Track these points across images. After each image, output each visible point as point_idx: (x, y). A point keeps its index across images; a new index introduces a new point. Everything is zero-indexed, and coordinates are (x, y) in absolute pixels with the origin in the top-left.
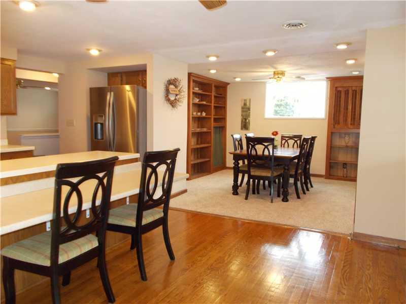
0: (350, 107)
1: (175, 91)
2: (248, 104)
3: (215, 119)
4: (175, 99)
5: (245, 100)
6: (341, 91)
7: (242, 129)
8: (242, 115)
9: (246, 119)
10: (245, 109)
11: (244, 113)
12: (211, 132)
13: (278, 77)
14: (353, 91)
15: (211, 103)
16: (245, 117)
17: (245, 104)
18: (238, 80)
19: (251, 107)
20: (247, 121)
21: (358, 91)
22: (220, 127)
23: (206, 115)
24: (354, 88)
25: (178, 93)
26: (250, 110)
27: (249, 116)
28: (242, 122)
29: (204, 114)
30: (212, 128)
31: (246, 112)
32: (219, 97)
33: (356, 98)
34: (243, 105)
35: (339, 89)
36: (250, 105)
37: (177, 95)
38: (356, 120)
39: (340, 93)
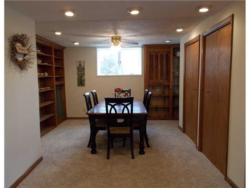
0: (159, 67)
1: (23, 50)
2: (82, 65)
3: (56, 78)
4: (24, 60)
5: (79, 62)
6: (153, 55)
7: (78, 85)
8: (78, 74)
9: (81, 78)
10: (80, 69)
11: (80, 73)
12: (54, 90)
13: (116, 42)
14: (161, 55)
15: (53, 64)
16: (81, 76)
17: (80, 65)
18: (77, 44)
19: (85, 67)
20: (83, 79)
21: (164, 55)
22: (59, 85)
23: (48, 75)
24: (161, 53)
25: (26, 52)
26: (84, 70)
27: (84, 74)
28: (78, 79)
29: (46, 74)
30: (55, 87)
31: (81, 71)
32: (58, 59)
33: (163, 60)
34: (78, 65)
35: (152, 53)
36: (84, 65)
37: (25, 55)
38: (164, 75)
39: (153, 56)
